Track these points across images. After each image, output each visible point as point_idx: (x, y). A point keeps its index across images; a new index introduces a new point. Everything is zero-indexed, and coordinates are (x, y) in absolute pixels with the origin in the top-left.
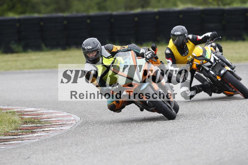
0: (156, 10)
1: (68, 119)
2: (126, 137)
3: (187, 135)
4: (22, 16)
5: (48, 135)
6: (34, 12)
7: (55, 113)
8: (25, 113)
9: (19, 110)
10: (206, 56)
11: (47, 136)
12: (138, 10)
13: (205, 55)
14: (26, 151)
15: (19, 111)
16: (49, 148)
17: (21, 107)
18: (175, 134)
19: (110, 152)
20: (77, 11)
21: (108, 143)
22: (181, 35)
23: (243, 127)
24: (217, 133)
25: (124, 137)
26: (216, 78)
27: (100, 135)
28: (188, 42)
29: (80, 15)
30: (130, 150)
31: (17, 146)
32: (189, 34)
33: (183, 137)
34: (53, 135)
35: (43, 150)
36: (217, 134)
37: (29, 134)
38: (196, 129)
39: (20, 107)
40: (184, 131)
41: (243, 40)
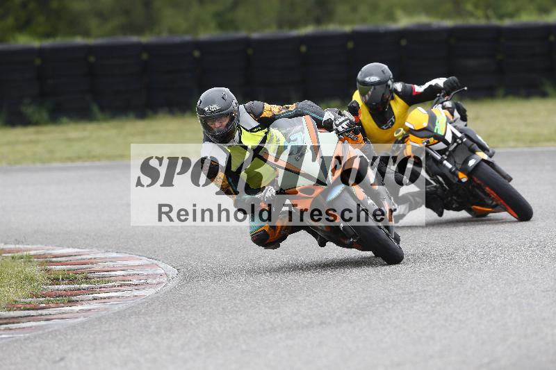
0: (348, 28)
1: (150, 272)
2: (279, 313)
3: (418, 307)
4: (48, 43)
5: (106, 309)
6: (74, 34)
7: (122, 259)
8: (54, 259)
9: (41, 252)
10: (436, 127)
11: (102, 311)
12: (308, 30)
13: (434, 125)
14: (57, 345)
15: (40, 255)
16: (107, 338)
17: (46, 245)
18: (391, 307)
19: (244, 347)
20: (172, 31)
21: (239, 326)
22: (379, 83)
23: (543, 291)
24: (483, 304)
25: (276, 313)
26: (458, 176)
27: (223, 308)
28: (393, 98)
29: (177, 39)
30: (290, 343)
31: (36, 333)
32: (396, 80)
33: (409, 312)
34: (116, 308)
35: (93, 343)
36: (485, 305)
37: (63, 307)
38: (438, 295)
39: (43, 246)
40: (409, 300)
41: (544, 95)
